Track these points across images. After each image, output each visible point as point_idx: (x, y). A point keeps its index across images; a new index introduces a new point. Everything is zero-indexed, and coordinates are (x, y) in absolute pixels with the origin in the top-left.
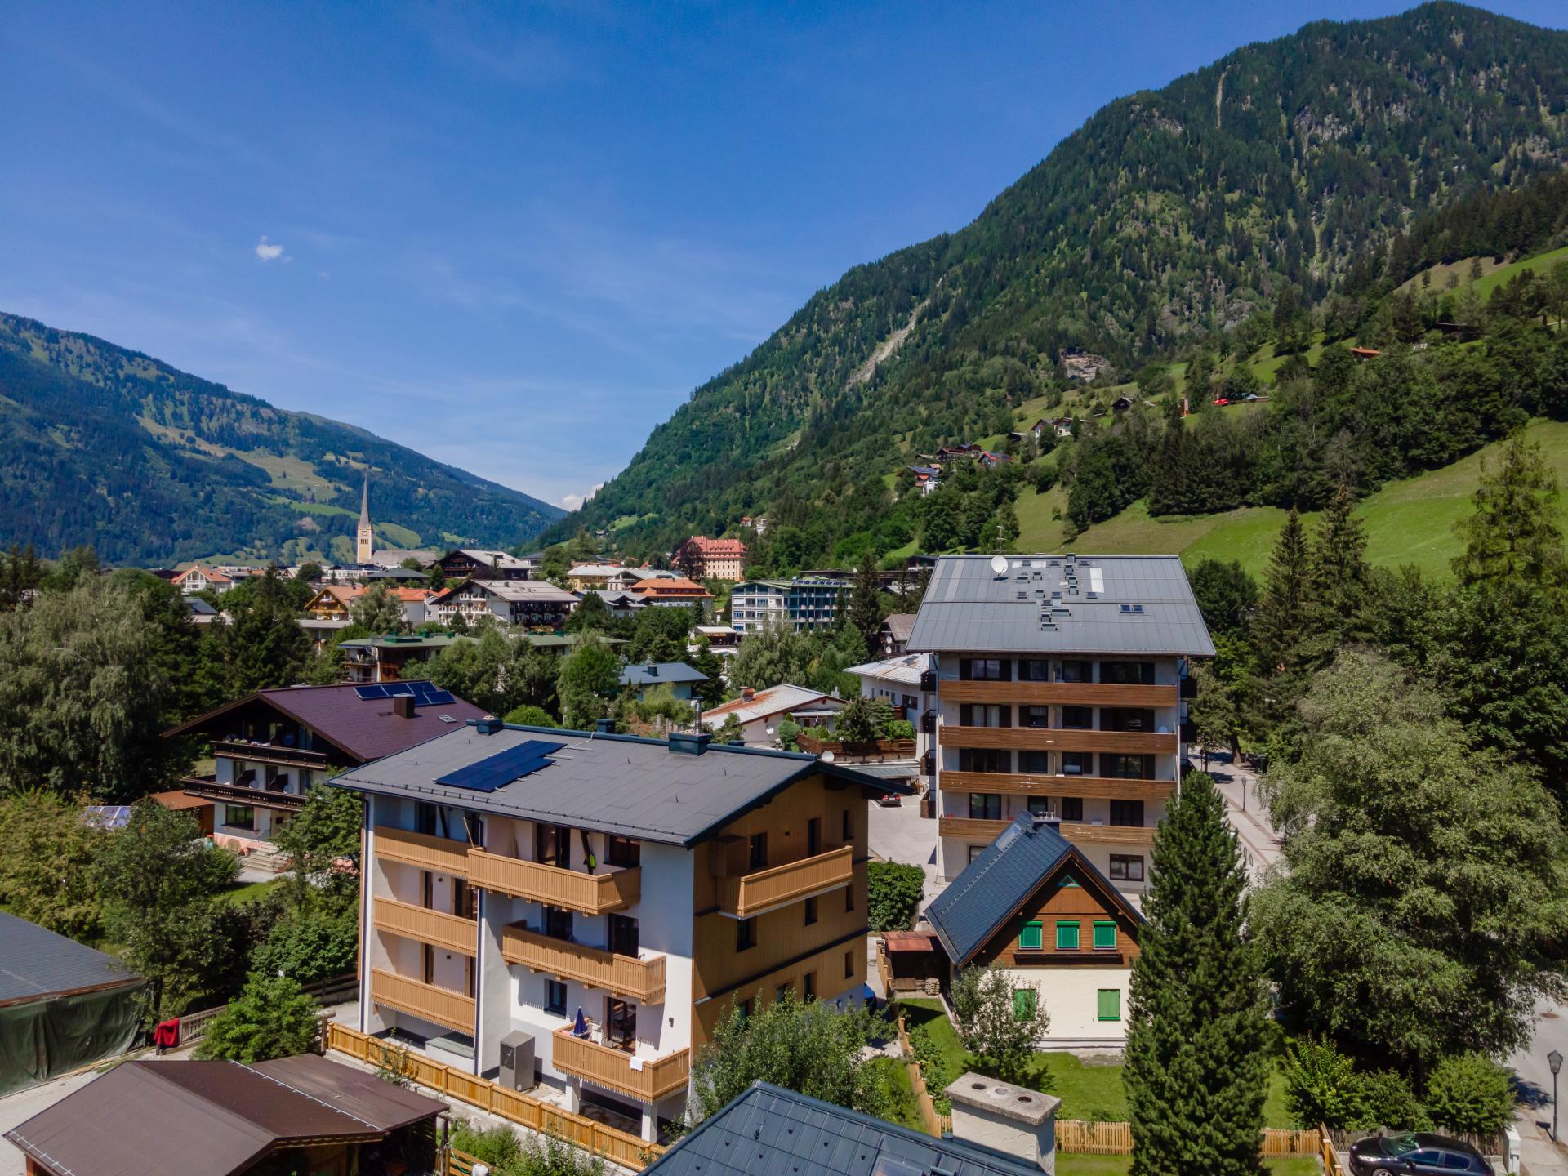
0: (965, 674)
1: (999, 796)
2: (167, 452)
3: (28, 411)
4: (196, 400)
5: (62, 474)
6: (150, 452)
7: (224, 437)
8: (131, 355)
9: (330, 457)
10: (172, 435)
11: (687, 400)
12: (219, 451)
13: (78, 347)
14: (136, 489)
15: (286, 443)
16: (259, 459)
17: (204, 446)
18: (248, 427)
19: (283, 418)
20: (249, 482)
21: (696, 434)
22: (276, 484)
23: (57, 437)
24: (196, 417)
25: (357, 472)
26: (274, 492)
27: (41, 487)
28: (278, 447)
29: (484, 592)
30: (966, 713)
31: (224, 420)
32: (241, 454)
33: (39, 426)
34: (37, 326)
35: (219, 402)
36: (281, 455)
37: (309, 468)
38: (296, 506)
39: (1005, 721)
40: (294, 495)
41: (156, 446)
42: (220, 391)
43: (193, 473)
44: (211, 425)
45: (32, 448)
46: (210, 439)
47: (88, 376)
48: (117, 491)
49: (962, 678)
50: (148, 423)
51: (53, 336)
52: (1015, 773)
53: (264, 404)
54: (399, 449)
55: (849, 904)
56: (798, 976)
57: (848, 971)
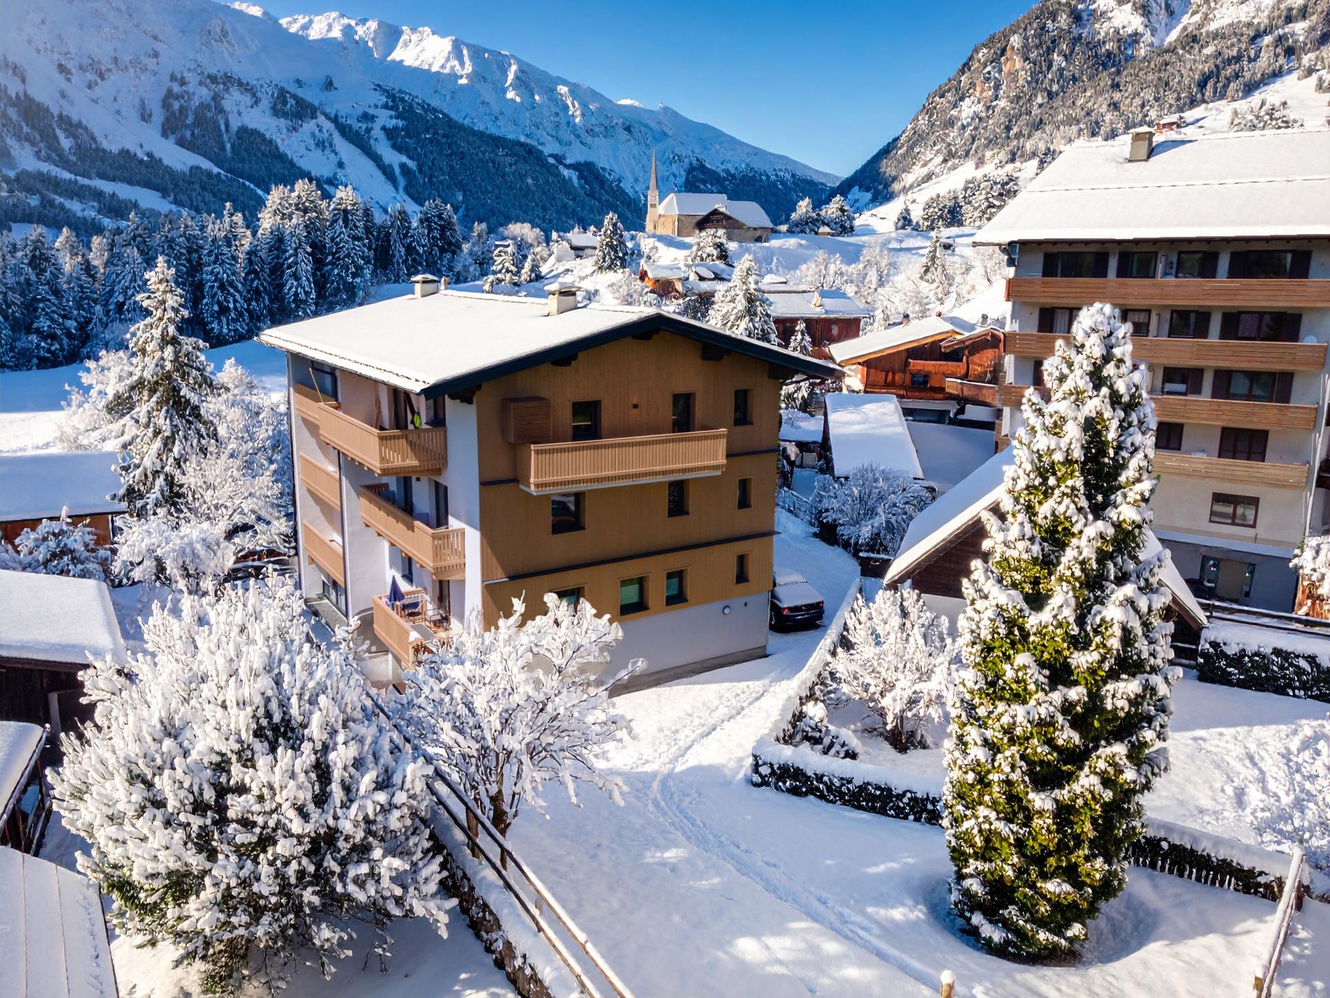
49: (1045, 274)
55: (744, 503)
56: (656, 571)
57: (742, 577)
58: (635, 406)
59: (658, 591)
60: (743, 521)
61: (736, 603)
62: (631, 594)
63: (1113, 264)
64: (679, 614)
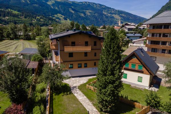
0: (154, 28)
1: (157, 49)
2: (105, 15)
3: (94, 12)
4: (108, 10)
5: (96, 18)
6: (103, 15)
7: (111, 13)
8: (102, 5)
9: (121, 14)
10: (106, 13)
11: (168, 2)
12: (110, 15)
13: (98, 5)
14: (102, 19)
15: (116, 13)
16: (114, 15)
17: (108, 14)
18: (113, 12)
19: (116, 11)
20: (112, 18)
21: (169, 7)
22: (115, 18)
23: (96, 15)
24: (108, 11)
25: (124, 16)
26: (115, 19)
27: (95, 19)
28: (115, 14)
29: (125, 27)
30: (153, 35)
31: (110, 11)
32: (112, 15)
33: (94, 13)
34: (95, 3)
35: (110, 9)
36: (116, 15)
37: (118, 16)
38: (117, 20)
39: (160, 36)
40: (117, 19)
41: (104, 15)
42: (110, 8)
43: (107, 17)
44: (109, 12)
45: (94, 16)
46: (109, 14)
47: (99, 8)
48: (100, 20)
49: (153, 28)
50: (104, 12)
51: (96, 4)
52: (160, 45)
53: (114, 9)
54: (129, 13)
55: (95, 55)
56: (83, 63)
57: (95, 65)
58: (80, 43)
59: (83, 65)
60: (95, 58)
61: (94, 68)
62: (80, 65)
63: (163, 27)
64: (86, 69)
